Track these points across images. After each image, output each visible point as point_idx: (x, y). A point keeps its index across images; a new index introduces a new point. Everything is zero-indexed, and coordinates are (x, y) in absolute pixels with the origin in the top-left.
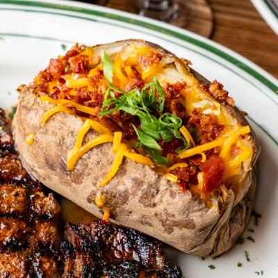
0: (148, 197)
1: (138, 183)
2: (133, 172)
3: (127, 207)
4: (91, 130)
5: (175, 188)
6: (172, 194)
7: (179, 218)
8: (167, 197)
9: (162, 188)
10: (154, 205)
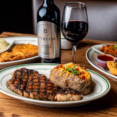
0: (73, 79)
1: (71, 77)
2: (70, 76)
3: (69, 82)
4: (63, 71)
5: (77, 77)
6: (77, 78)
7: (78, 82)
8: (76, 79)
9: (75, 78)
10: (74, 81)
